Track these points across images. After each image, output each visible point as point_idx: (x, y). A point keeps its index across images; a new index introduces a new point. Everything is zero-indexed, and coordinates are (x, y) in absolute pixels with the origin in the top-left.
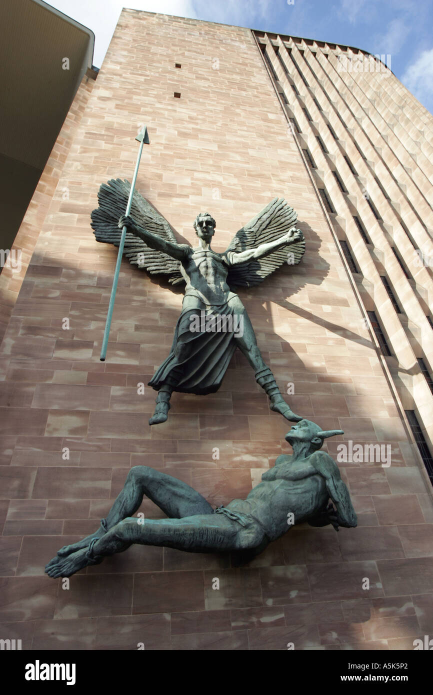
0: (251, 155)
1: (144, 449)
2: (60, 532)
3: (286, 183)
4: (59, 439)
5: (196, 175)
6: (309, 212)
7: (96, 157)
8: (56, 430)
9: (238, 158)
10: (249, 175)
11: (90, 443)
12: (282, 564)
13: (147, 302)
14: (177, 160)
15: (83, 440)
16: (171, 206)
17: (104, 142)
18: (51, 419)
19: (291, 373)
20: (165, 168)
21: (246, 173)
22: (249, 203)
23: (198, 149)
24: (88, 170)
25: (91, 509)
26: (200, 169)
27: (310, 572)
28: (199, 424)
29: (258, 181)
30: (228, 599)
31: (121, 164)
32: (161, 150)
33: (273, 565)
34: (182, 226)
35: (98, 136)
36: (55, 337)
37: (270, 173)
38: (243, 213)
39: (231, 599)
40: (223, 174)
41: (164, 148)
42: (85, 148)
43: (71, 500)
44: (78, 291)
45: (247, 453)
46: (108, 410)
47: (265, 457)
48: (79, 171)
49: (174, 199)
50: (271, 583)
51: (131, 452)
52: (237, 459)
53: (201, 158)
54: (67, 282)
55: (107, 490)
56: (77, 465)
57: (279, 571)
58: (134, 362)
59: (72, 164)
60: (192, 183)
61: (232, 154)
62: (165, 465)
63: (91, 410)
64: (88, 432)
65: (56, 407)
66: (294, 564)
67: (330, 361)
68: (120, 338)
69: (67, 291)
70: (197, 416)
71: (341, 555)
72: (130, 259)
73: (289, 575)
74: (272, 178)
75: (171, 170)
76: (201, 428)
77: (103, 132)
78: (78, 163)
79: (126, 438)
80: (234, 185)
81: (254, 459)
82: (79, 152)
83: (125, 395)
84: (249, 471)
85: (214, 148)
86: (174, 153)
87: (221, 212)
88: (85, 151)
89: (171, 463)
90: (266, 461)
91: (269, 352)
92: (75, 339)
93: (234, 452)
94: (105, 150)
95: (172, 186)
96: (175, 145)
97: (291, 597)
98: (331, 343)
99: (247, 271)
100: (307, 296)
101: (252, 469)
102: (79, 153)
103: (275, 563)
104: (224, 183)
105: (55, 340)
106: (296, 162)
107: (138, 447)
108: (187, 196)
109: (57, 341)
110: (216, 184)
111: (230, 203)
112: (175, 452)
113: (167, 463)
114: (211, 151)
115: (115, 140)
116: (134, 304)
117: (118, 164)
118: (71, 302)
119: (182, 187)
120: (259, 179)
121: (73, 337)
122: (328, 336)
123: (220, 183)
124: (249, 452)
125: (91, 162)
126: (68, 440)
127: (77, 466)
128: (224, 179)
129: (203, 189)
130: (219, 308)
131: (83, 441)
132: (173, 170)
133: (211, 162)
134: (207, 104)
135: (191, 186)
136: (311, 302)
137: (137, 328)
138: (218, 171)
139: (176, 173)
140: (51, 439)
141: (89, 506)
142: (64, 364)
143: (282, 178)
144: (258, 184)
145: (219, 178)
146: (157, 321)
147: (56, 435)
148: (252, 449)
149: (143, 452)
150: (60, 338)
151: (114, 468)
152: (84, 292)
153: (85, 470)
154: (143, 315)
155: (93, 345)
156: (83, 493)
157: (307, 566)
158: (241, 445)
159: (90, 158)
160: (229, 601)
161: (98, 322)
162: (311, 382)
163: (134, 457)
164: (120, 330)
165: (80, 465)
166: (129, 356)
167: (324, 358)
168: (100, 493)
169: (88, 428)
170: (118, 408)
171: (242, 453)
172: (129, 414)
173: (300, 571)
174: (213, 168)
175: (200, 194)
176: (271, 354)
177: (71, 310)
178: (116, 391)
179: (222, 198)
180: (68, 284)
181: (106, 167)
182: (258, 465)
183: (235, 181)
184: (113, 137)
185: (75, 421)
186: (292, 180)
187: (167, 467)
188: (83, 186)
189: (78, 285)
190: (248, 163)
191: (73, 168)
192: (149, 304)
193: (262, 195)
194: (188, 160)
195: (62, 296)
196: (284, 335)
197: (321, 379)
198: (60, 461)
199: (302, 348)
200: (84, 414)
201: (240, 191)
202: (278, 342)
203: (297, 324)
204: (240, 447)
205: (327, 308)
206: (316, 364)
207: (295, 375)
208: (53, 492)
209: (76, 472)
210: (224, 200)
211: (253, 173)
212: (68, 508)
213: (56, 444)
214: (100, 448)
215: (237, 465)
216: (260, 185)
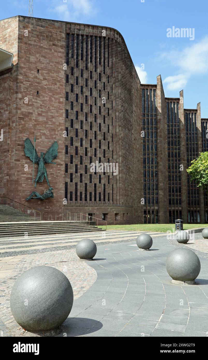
2: (25, 196)
5: (41, 131)
10: (52, 130)
12: (46, 200)
13: (33, 166)
14: (37, 126)
15: (26, 187)
16: (36, 143)
18: (22, 184)
21: (51, 129)
22: (50, 140)
23: (42, 121)
26: (42, 129)
37: (56, 128)
41: (35, 121)
42: (19, 124)
43: (26, 193)
46: (28, 183)
51: (31, 188)
53: (42, 124)
59: (17, 130)
60: (40, 134)
61: (49, 122)
67: (57, 176)
71: (52, 200)
74: (56, 130)
75: (36, 130)
76: (40, 186)
77: (22, 116)
80: (48, 134)
86: (37, 123)
90: (46, 190)
91: (49, 175)
94: (23, 124)
108: (38, 139)
110: (45, 134)
111: (46, 140)
124: (44, 189)
125: (21, 129)
128: (47, 132)
129: (42, 136)
133: (44, 126)
134: (45, 97)
136: (57, 165)
143: (59, 129)
145: (45, 132)
156: (27, 193)
166: (31, 176)
168: (28, 193)
170: (30, 183)
174: (44, 128)
175: (41, 138)
178: (29, 181)
182: (45, 190)
183: (49, 132)
185: (25, 185)
186: (61, 130)
196: (51, 172)
197: (55, 179)
198: (24, 189)
199: (53, 174)
200: (26, 184)
201: (49, 136)
202: (50, 173)
203: (53, 169)
204: (43, 188)
205: (59, 166)
206: (55, 176)
207: (52, 178)
208: (24, 193)
209: (26, 190)
210: (46, 139)
211: (53, 129)
212: (26, 194)
213: (23, 187)
214: (28, 188)
215: (43, 190)
216: (53, 133)
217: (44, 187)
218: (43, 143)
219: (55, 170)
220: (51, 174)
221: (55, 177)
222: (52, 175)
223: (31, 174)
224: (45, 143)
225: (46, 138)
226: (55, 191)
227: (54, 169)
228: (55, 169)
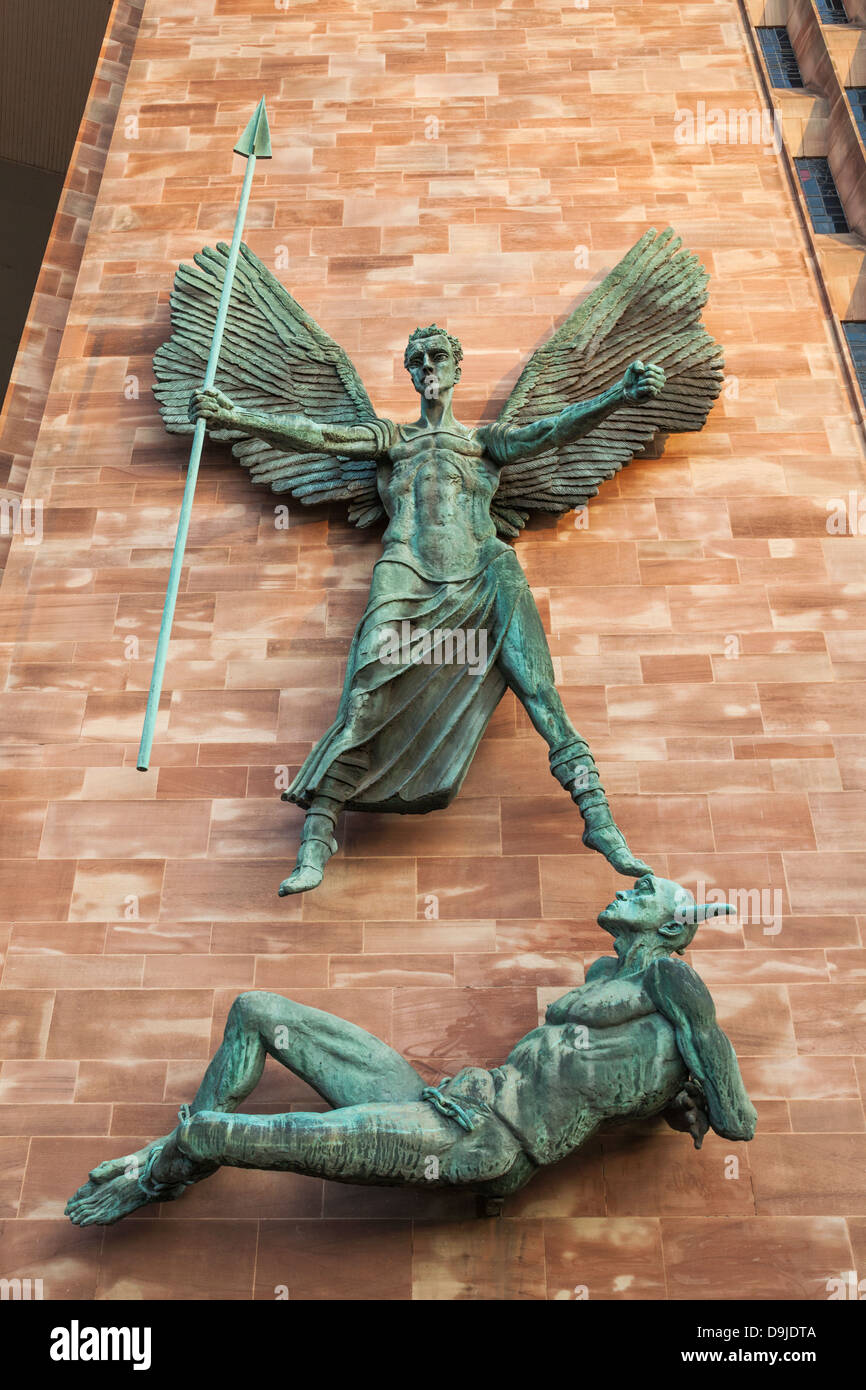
0: (593, 91)
1: (286, 946)
2: (105, 1130)
3: (695, 167)
4: (100, 926)
5: (437, 188)
6: (757, 254)
7: (169, 181)
8: (91, 906)
9: (556, 108)
10: (588, 161)
11: (167, 935)
12: (600, 1213)
13: (299, 577)
14: (384, 151)
15: (150, 928)
16: (364, 298)
17: (188, 128)
18: (80, 882)
19: (662, 740)
20: (351, 180)
21: (578, 154)
23: (443, 103)
24: (149, 223)
25: (168, 1081)
26: (447, 168)
27: (667, 1236)
28: (416, 883)
29: (611, 175)
30: (463, 1285)
31: (234, 190)
32: (339, 125)
33: (576, 1214)
34: (390, 352)
35: (172, 114)
36: (85, 689)
37: (648, 142)
38: (562, 285)
39: (472, 1285)
40: (508, 173)
41: (349, 118)
42: (143, 158)
43: (126, 1062)
44: (132, 566)
45: (530, 950)
46: (204, 856)
47: (576, 958)
48: (127, 230)
49: (374, 275)
50: (569, 1255)
51: (257, 951)
52: (505, 964)
53: (451, 130)
54: (108, 546)
55: (203, 1040)
56: (137, 983)
57: (590, 1229)
58: (265, 736)
59: (111, 212)
60: (422, 217)
61: (540, 101)
62: (332, 982)
63: (166, 857)
64: (162, 910)
65: (90, 855)
66: (629, 1214)
67: (774, 699)
68: (235, 677)
69: (108, 568)
70: (410, 863)
71: (752, 1199)
72: (252, 471)
73: (615, 1239)
74: (655, 158)
75: (366, 186)
76: (419, 892)
77: (187, 98)
78: (125, 208)
79: (245, 921)
80: (542, 201)
81: (548, 964)
82: (126, 171)
83: (243, 820)
84: (535, 994)
85: (488, 88)
86: (376, 128)
87: (498, 294)
88: (143, 164)
89: (346, 975)
90: (577, 968)
91: (607, 687)
92: (130, 688)
93: (497, 948)
94: (191, 155)
95: (368, 235)
96: (377, 101)
97: (615, 1290)
98: (782, 647)
99: (554, 468)
100: (726, 517)
101: (540, 990)
102: (129, 175)
103: (582, 1211)
104: (513, 200)
105: (85, 697)
106: (735, 87)
107: (272, 942)
108: (406, 259)
109: (89, 697)
110: (491, 206)
111: (523, 261)
112: (358, 950)
113: (337, 976)
114: (481, 100)
115: (220, 117)
116: (266, 586)
117: (226, 191)
118: (118, 595)
119: (395, 232)
120: (615, 168)
121: (125, 684)
122: (776, 629)
123: (501, 201)
124: (537, 948)
125: (157, 198)
126: (118, 929)
127: (139, 986)
128: (513, 188)
130: (463, 586)
131: (151, 930)
132: (372, 184)
133: (477, 139)
135: (418, 224)
136: (736, 534)
137: (273, 649)
138: (495, 165)
139: (378, 191)
140: (82, 927)
141: (163, 1077)
142: (106, 752)
143: (682, 152)
144: (609, 185)
145: (499, 188)
146: (321, 625)
147: (93, 918)
148: (545, 940)
149: (284, 952)
150: (96, 689)
151: (218, 990)
152: (150, 567)
153: (154, 995)
154: (289, 613)
155: (170, 700)
156: (150, 1047)
157: (661, 1220)
158: (516, 930)
159: (154, 186)
160: (469, 1289)
161: (181, 641)
162: (718, 761)
163: (263, 964)
164: (234, 656)
165: (144, 985)
166: (255, 722)
167: (757, 692)
168: (188, 1045)
169: (162, 899)
170: (228, 850)
171: (520, 948)
172: (251, 864)
173: (643, 1231)
174: (483, 158)
175: (441, 248)
176: (612, 691)
177: (119, 615)
178: (223, 809)
179: (505, 249)
180: (111, 549)
181: (194, 207)
182: (556, 979)
183: (544, 187)
184: (212, 108)
185: (132, 888)
186: (716, 154)
187: (338, 986)
188: (140, 272)
189: (133, 550)
190: (583, 121)
191: (113, 226)
192: (301, 582)
193: (619, 219)
194: (412, 143)
195: (98, 582)
196: (651, 637)
197: (744, 752)
198: (103, 975)
199: (697, 669)
200: (152, 867)
201: (555, 217)
202: (633, 656)
203: (691, 602)
204: (513, 935)
205: (782, 547)
206: (734, 711)
207: (672, 745)
208: (89, 1044)
209: (136, 1000)
210: (508, 254)
211: (597, 153)
212: (121, 1081)
213: (92, 939)
214: (187, 945)
215: (504, 980)
216: (615, 189)
217: (531, 911)
218: (470, 291)
219: (725, 606)
220: (658, 672)
221: (751, 723)
222: (683, 692)
223: (262, 702)
224: (504, 286)
225: (510, 243)
226: (784, 992)
227: (697, 590)
228: (723, 590)
